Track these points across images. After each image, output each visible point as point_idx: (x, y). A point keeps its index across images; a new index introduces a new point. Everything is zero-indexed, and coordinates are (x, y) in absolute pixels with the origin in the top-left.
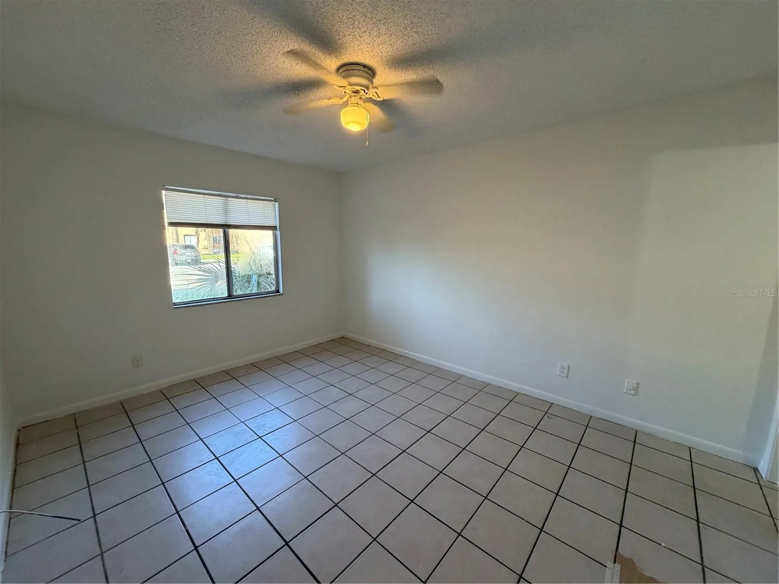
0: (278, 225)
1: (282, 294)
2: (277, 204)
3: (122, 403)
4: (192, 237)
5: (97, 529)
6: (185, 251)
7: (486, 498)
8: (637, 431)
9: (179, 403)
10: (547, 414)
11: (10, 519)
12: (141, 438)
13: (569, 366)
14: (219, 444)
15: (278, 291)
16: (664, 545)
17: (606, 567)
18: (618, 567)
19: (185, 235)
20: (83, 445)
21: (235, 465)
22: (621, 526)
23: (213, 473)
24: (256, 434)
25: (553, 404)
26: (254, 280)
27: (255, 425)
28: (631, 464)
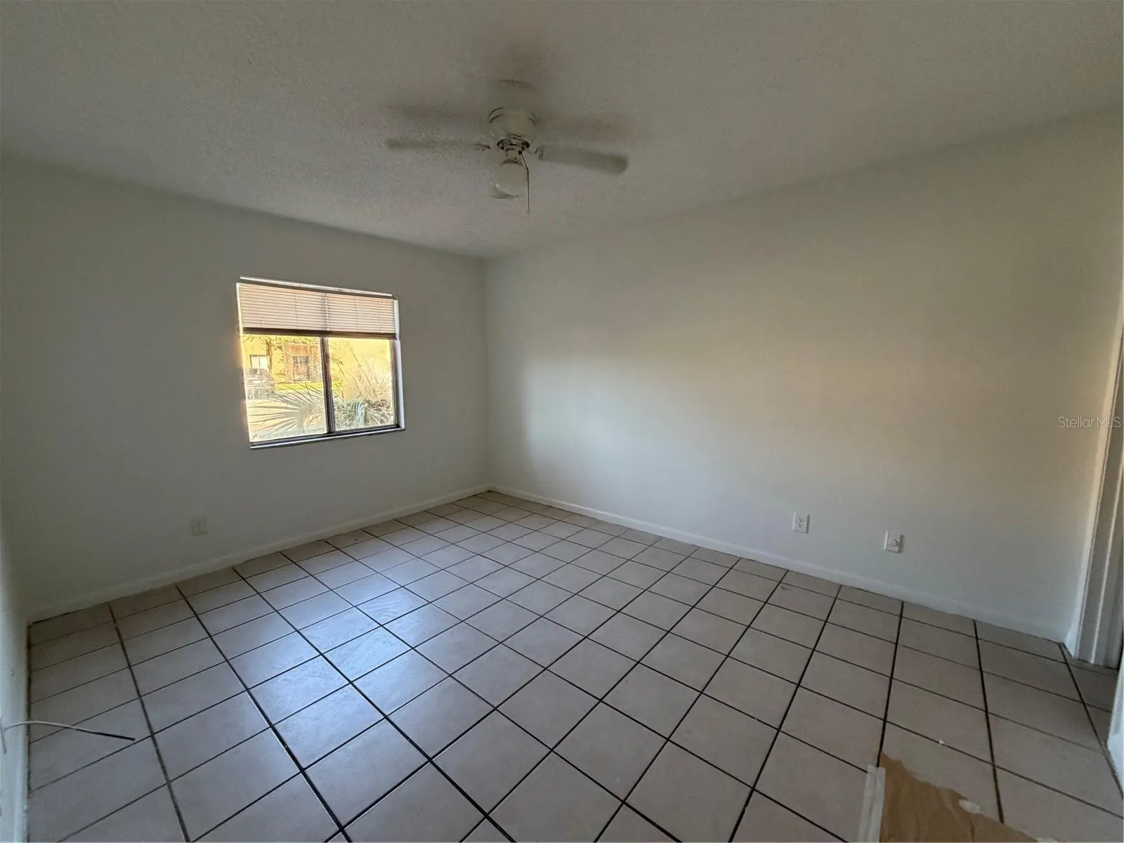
0: (397, 332)
1: (404, 430)
2: (396, 302)
3: (177, 587)
4: (261, 358)
5: (158, 752)
6: (252, 378)
7: (701, 693)
8: (903, 603)
9: (262, 584)
10: (781, 584)
11: (30, 744)
12: (210, 632)
13: (809, 517)
14: (322, 636)
15: (398, 426)
16: (943, 742)
17: (866, 772)
18: (882, 770)
19: (250, 356)
20: (126, 644)
21: (348, 663)
22: (885, 721)
23: (317, 674)
24: (376, 622)
25: (788, 571)
26: (360, 414)
27: (373, 610)
28: (896, 644)
